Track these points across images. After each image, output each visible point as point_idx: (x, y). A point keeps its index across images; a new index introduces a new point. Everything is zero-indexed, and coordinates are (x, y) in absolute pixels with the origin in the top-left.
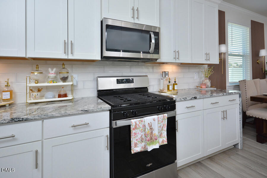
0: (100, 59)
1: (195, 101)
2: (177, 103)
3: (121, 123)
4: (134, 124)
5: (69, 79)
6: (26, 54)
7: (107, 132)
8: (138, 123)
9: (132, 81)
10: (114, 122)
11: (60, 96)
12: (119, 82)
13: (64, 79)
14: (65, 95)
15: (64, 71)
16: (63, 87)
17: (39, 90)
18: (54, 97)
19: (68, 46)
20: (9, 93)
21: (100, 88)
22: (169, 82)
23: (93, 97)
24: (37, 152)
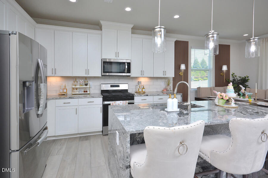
0: (101, 76)
1: (148, 97)
2: (135, 97)
3: (106, 103)
4: (112, 103)
5: (89, 84)
6: (72, 75)
7: (101, 106)
8: (113, 103)
9: (118, 86)
10: (104, 102)
11: (84, 92)
12: (111, 86)
13: (86, 85)
14: (87, 92)
15: (86, 81)
16: (86, 88)
17: (76, 89)
18: (82, 92)
19: (87, 71)
20: (66, 90)
21: (102, 89)
22: (140, 87)
23: (98, 93)
24: (76, 109)
